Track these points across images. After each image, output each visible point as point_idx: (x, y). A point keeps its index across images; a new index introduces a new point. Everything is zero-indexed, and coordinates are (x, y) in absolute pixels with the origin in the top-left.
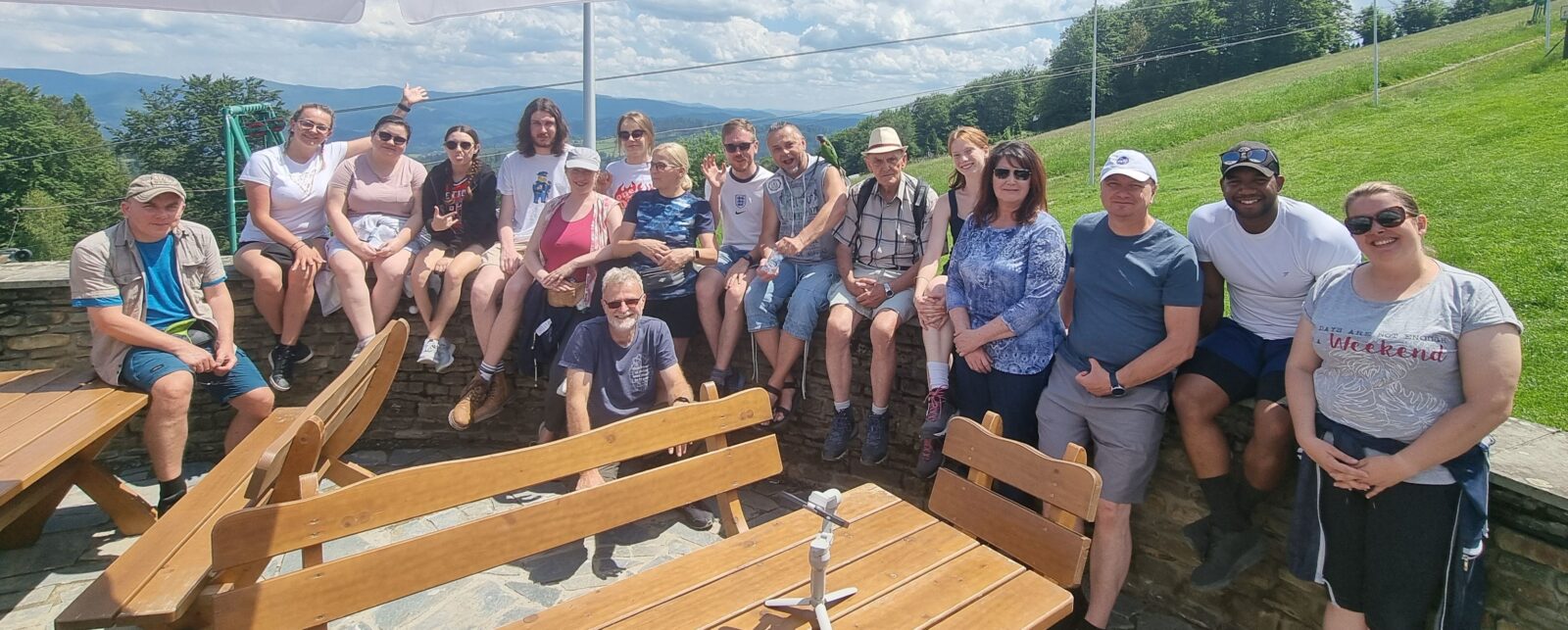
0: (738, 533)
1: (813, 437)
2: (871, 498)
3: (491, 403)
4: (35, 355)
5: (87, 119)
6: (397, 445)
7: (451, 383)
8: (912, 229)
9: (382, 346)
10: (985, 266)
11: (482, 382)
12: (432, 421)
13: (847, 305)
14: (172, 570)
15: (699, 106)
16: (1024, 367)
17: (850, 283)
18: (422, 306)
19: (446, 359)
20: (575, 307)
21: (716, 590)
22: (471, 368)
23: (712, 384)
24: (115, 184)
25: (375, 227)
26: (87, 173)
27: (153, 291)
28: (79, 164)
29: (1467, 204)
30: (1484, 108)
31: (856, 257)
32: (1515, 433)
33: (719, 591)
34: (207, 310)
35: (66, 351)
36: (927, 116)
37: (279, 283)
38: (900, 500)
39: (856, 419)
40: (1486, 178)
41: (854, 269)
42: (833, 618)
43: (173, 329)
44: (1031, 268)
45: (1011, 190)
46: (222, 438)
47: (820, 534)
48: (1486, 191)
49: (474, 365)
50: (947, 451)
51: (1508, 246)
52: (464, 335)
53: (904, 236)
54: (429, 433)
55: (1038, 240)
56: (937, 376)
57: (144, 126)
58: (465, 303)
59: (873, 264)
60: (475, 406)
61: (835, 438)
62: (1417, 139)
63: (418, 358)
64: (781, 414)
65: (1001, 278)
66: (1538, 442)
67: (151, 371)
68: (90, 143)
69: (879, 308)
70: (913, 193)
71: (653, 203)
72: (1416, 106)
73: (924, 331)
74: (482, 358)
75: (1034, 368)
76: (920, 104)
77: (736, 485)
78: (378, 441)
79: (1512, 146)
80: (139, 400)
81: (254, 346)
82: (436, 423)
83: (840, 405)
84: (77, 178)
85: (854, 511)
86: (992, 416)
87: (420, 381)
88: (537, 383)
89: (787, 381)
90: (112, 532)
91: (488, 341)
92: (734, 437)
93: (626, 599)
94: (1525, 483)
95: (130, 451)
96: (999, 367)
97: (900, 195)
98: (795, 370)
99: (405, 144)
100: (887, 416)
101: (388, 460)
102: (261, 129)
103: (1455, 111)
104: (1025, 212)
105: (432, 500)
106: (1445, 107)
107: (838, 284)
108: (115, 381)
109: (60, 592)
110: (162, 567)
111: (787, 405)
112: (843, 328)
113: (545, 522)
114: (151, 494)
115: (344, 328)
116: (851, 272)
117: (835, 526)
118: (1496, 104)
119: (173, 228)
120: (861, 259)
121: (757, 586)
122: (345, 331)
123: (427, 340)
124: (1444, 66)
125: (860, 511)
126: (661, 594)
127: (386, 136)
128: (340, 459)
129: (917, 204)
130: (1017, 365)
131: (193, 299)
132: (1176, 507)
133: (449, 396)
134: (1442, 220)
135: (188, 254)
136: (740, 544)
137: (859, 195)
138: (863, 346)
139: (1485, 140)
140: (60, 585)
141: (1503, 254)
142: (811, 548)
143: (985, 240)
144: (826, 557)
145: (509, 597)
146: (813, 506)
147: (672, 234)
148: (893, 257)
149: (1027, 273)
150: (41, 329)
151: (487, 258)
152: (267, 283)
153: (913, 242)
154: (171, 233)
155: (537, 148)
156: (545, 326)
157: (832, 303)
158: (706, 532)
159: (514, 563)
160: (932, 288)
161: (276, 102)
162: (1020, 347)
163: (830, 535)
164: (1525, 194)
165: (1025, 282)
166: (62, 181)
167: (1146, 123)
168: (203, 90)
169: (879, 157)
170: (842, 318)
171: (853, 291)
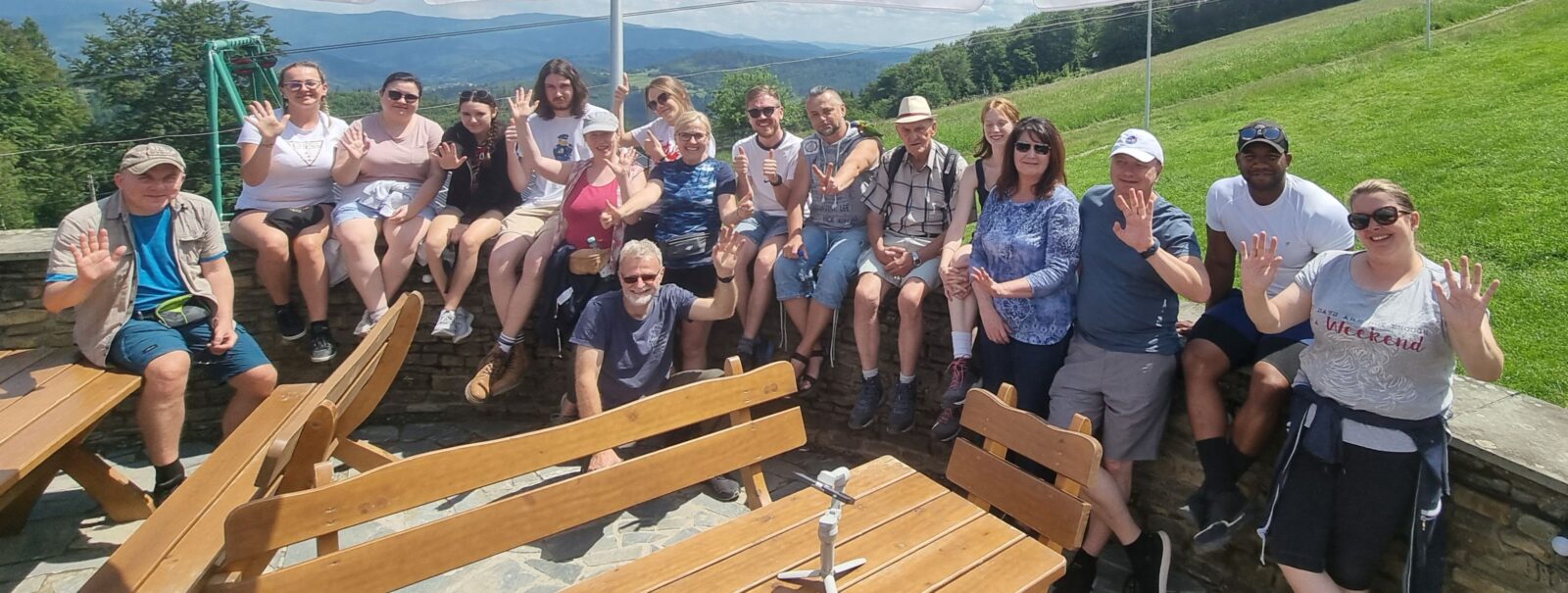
0: (761, 506)
1: (844, 404)
2: (888, 469)
3: (510, 376)
4: (10, 332)
5: (40, 45)
6: (408, 419)
7: (467, 354)
8: (941, 196)
9: (394, 322)
10: (1006, 240)
11: (502, 354)
12: (447, 393)
13: (875, 274)
14: (176, 561)
15: (742, 38)
16: (1043, 338)
17: (879, 251)
18: (437, 275)
19: (463, 330)
20: (598, 274)
21: (731, 565)
22: (488, 338)
23: (737, 358)
24: (74, 120)
25: (387, 194)
26: (40, 107)
27: (145, 266)
28: (31, 97)
29: (1503, 153)
30: (1528, 53)
31: (886, 223)
32: (1479, 396)
33: (735, 565)
34: (204, 285)
35: (45, 327)
36: (983, 52)
37: (285, 251)
38: (915, 471)
39: (884, 385)
40: (1524, 126)
41: (884, 236)
42: (841, 588)
43: (167, 306)
44: (1050, 243)
45: (1030, 165)
46: (219, 416)
47: (829, 511)
48: (1523, 140)
49: (492, 334)
50: (964, 421)
51: (1537, 197)
52: (480, 303)
53: (933, 204)
54: (443, 406)
55: (1057, 215)
56: (961, 345)
57: (107, 54)
58: (482, 271)
59: (903, 231)
60: (495, 377)
61: (863, 406)
62: (1465, 85)
63: (433, 329)
64: (808, 382)
65: (1020, 252)
66: (1497, 405)
67: (144, 352)
68: (43, 73)
69: (907, 277)
70: (943, 161)
71: (678, 171)
72: (1466, 50)
73: (949, 302)
74: (500, 328)
75: (1052, 338)
76: (976, 38)
77: (759, 458)
78: (388, 415)
79: (1551, 94)
80: (132, 382)
81: (252, 319)
82: (452, 395)
83: (868, 373)
84: (29, 112)
85: (869, 483)
86: (1007, 387)
87: (434, 352)
88: (561, 353)
89: (815, 349)
90: (102, 519)
91: (507, 311)
92: (758, 411)
93: (644, 576)
94: (1474, 444)
95: (116, 431)
96: (1019, 337)
97: (930, 164)
98: (824, 338)
99: (417, 101)
100: (913, 385)
101: (400, 436)
102: (250, 66)
103: (1501, 57)
104: (1044, 186)
105: (450, 484)
106: (1494, 52)
107: (867, 252)
108: (102, 362)
109: (51, 583)
110: (165, 558)
111: (814, 374)
112: (871, 297)
113: (566, 501)
114: (145, 478)
115: (351, 299)
116: (881, 240)
117: (842, 504)
118: (1541, 50)
119: (170, 199)
120: (892, 226)
121: (771, 559)
122: (354, 302)
123: (443, 312)
124: (1495, 8)
125: (875, 483)
126: (679, 571)
127: (396, 95)
128: (349, 437)
129: (947, 172)
130: (1036, 336)
131: (190, 275)
132: (1184, 468)
133: (465, 367)
134: (1479, 170)
135: (186, 228)
136: (757, 520)
137: (891, 163)
138: (892, 313)
139: (1526, 87)
140: (51, 574)
141: (1532, 205)
142: (821, 524)
143: (1007, 214)
144: (834, 531)
145: (529, 575)
146: (821, 485)
147: (698, 199)
148: (923, 225)
149: (1046, 247)
150: (17, 304)
151: (506, 226)
152: (272, 252)
153: (942, 209)
154: (169, 205)
155: (556, 112)
156: (567, 295)
157: (861, 271)
158: (733, 503)
159: (532, 544)
160: (957, 259)
161: (263, 30)
162: (1039, 319)
163: (838, 511)
164: (1559, 143)
165: (1045, 256)
166: (11, 116)
167: (1204, 64)
168: (177, 14)
169: (907, 127)
170: (871, 287)
171: (882, 259)
